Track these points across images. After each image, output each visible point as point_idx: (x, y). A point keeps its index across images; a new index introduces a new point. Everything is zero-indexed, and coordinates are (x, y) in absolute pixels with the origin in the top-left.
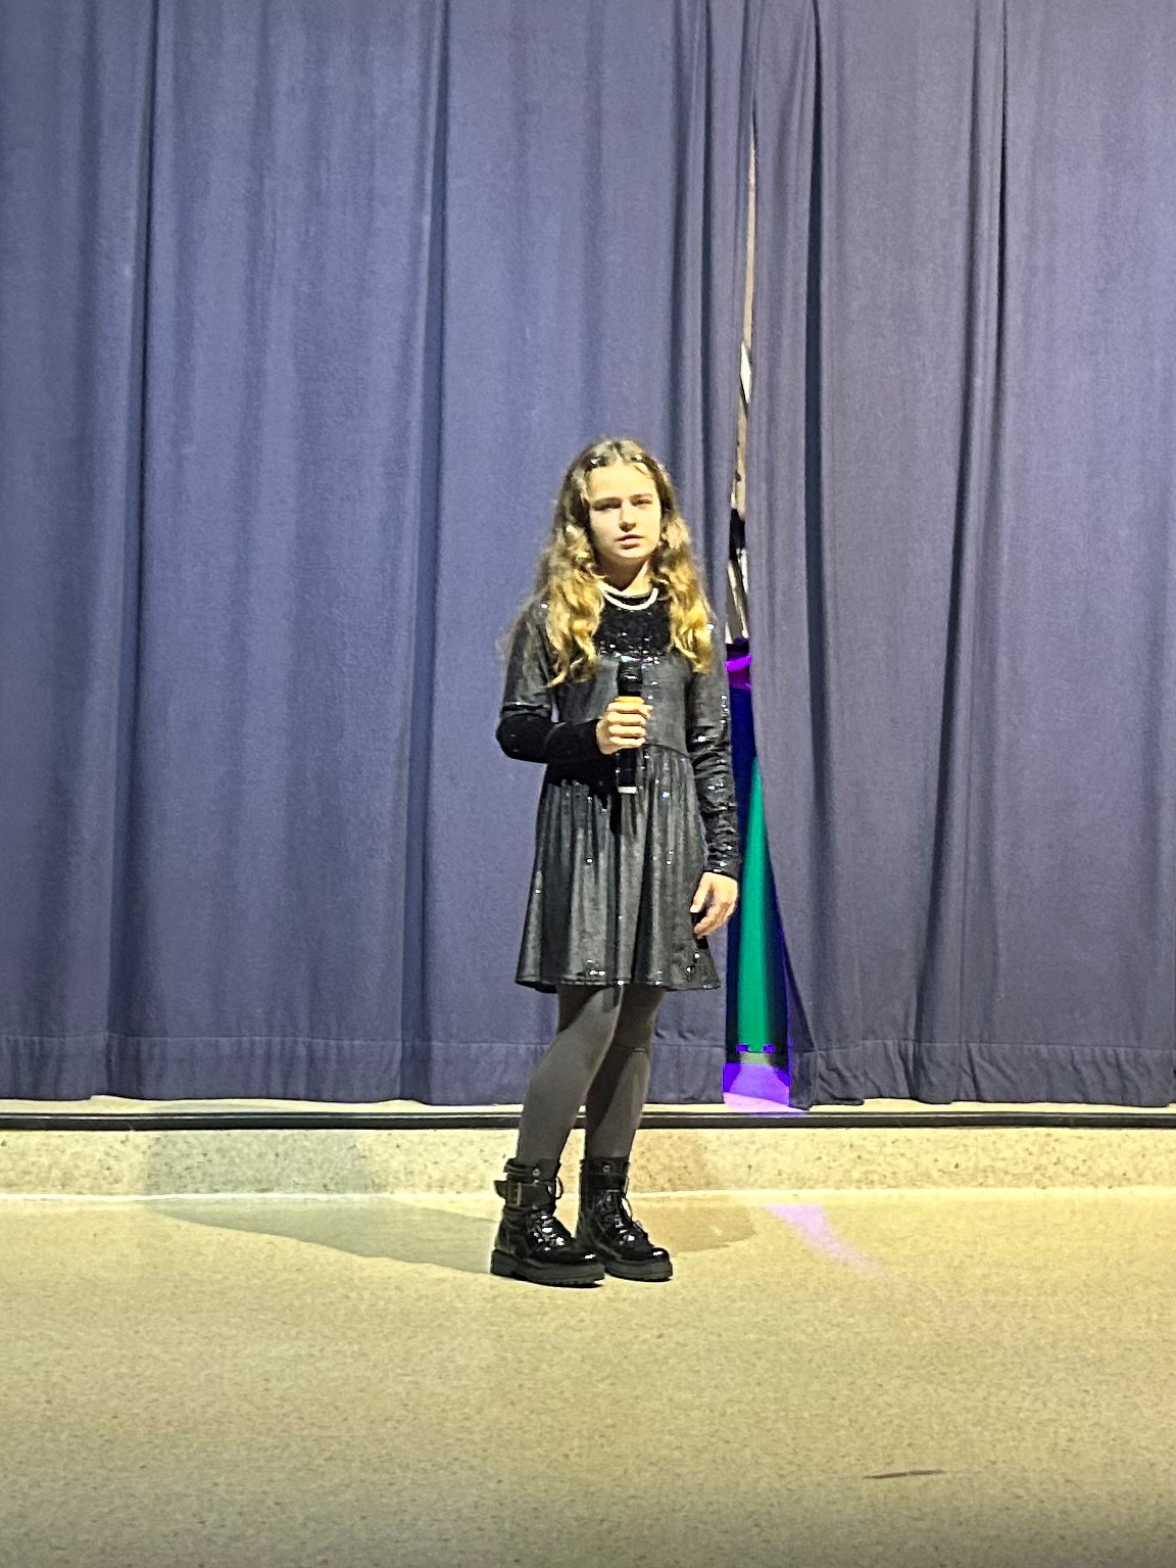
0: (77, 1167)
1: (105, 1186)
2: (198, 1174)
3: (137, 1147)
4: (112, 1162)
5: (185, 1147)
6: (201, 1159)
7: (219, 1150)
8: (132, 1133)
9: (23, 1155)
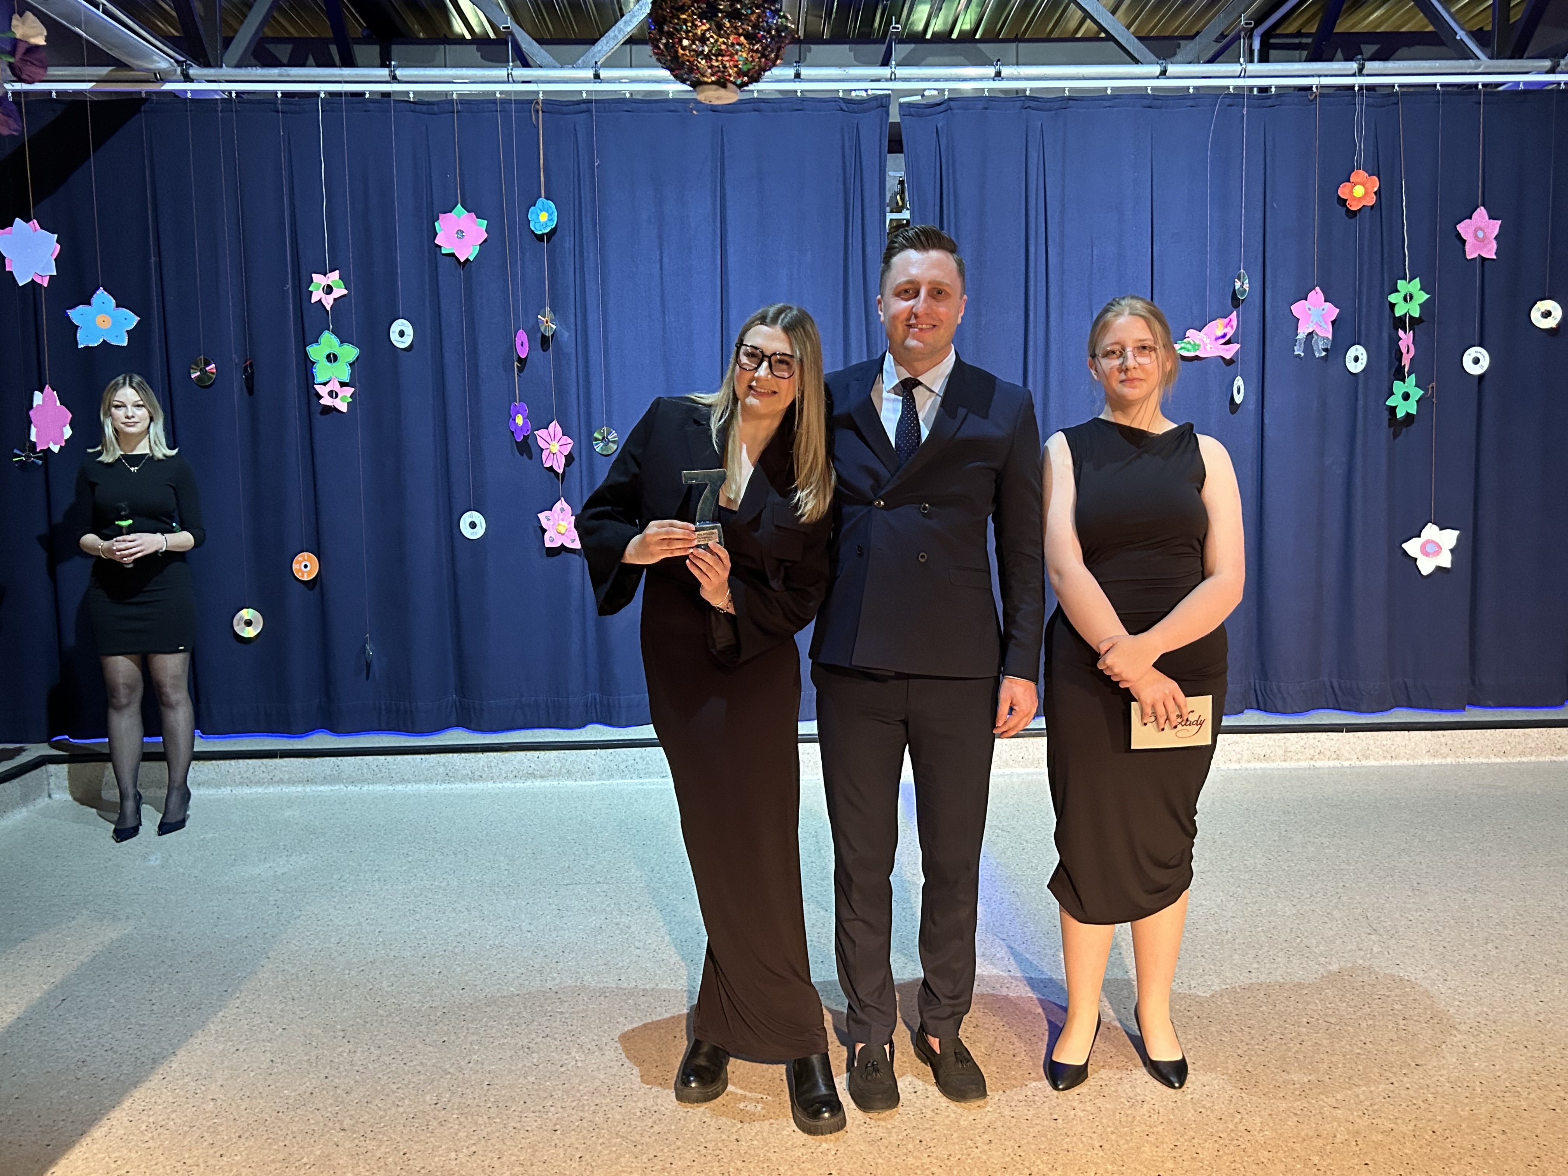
0: (573, 767)
1: (588, 777)
2: (632, 769)
3: (601, 757)
4: (590, 765)
5: (624, 757)
6: (632, 762)
7: (641, 758)
8: (599, 751)
9: (548, 762)
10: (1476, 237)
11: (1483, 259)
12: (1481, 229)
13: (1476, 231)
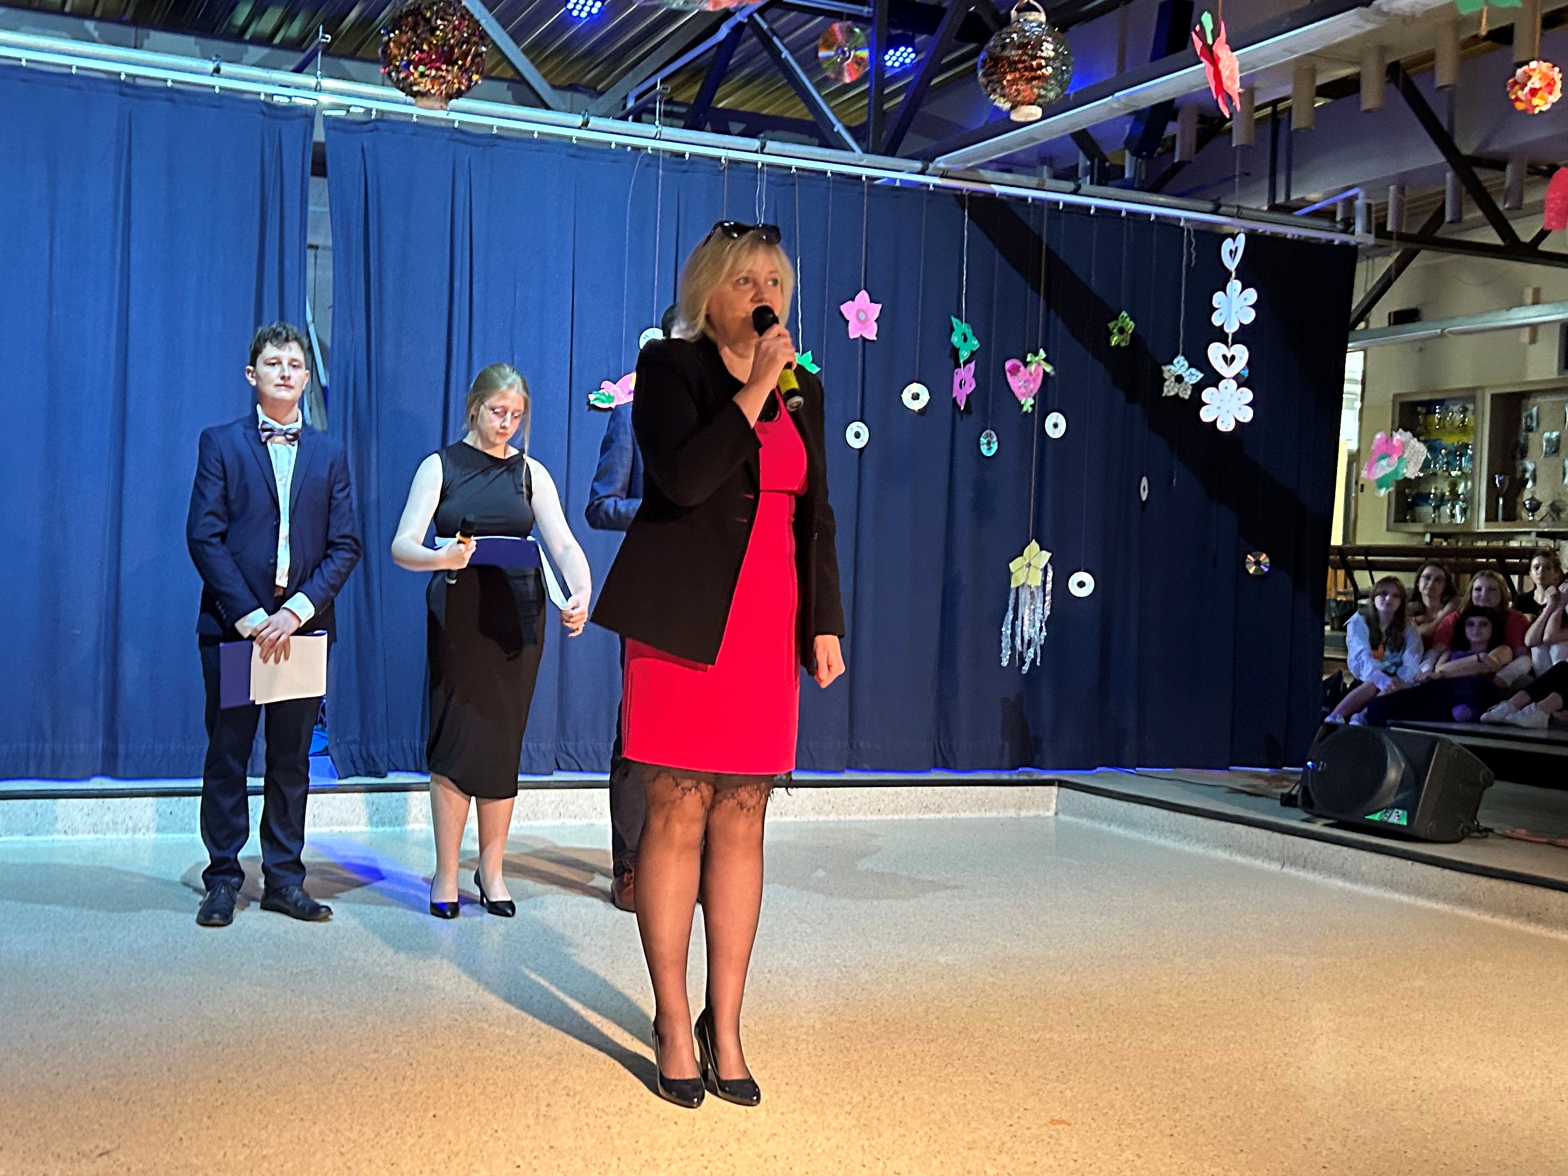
10: (858, 319)
11: (865, 340)
12: (863, 311)
13: (858, 312)
